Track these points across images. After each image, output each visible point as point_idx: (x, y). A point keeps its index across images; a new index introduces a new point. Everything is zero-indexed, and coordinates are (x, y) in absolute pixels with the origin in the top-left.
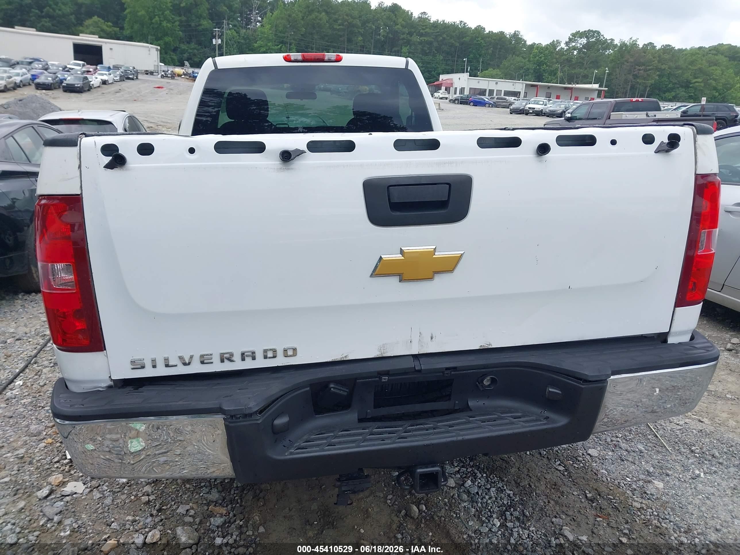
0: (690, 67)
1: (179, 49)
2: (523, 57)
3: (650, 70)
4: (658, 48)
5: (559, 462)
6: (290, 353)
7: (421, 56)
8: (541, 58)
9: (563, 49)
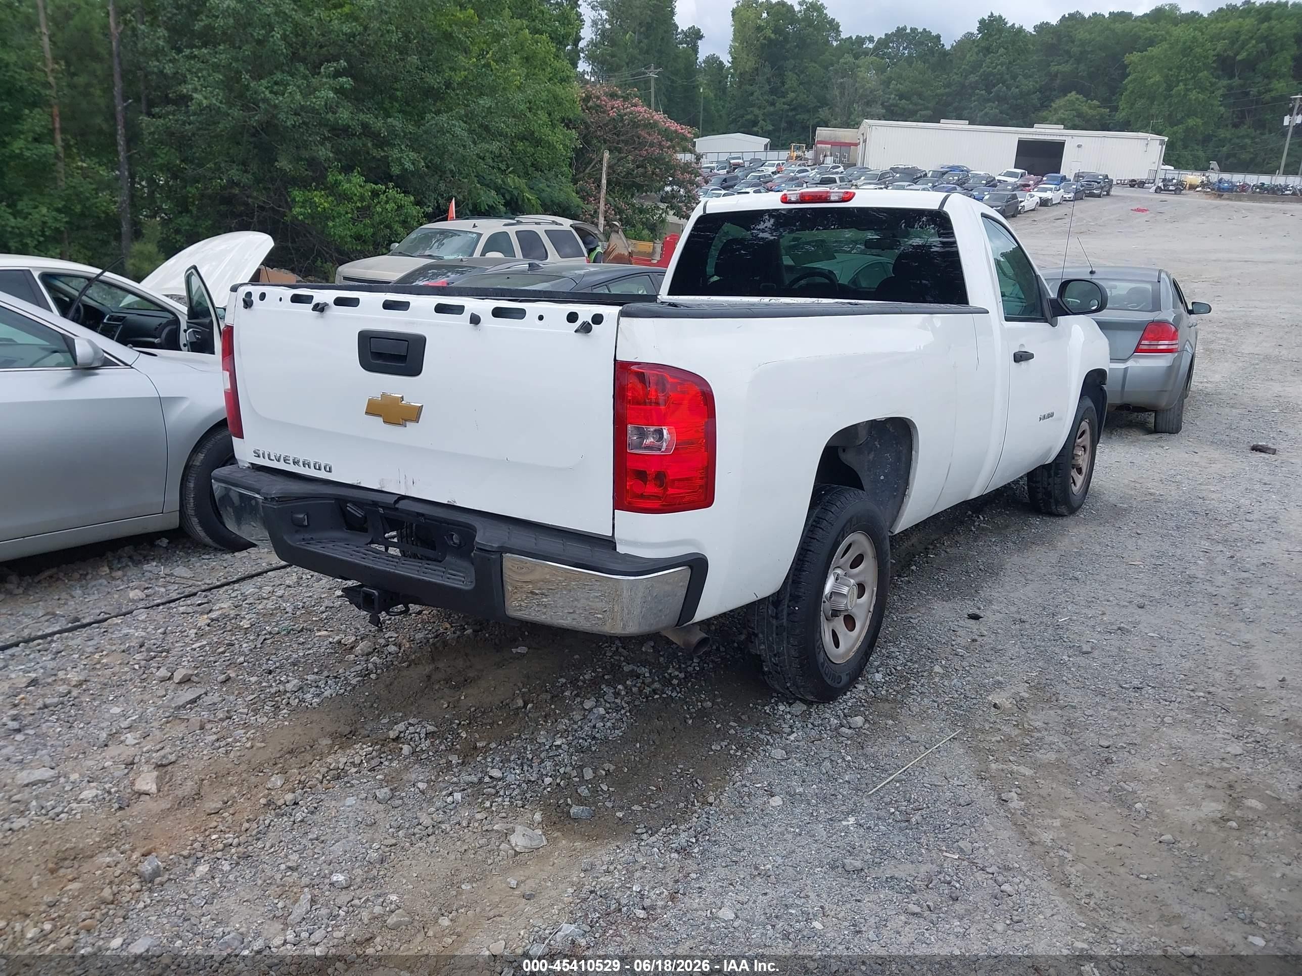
1: (1214, 139)
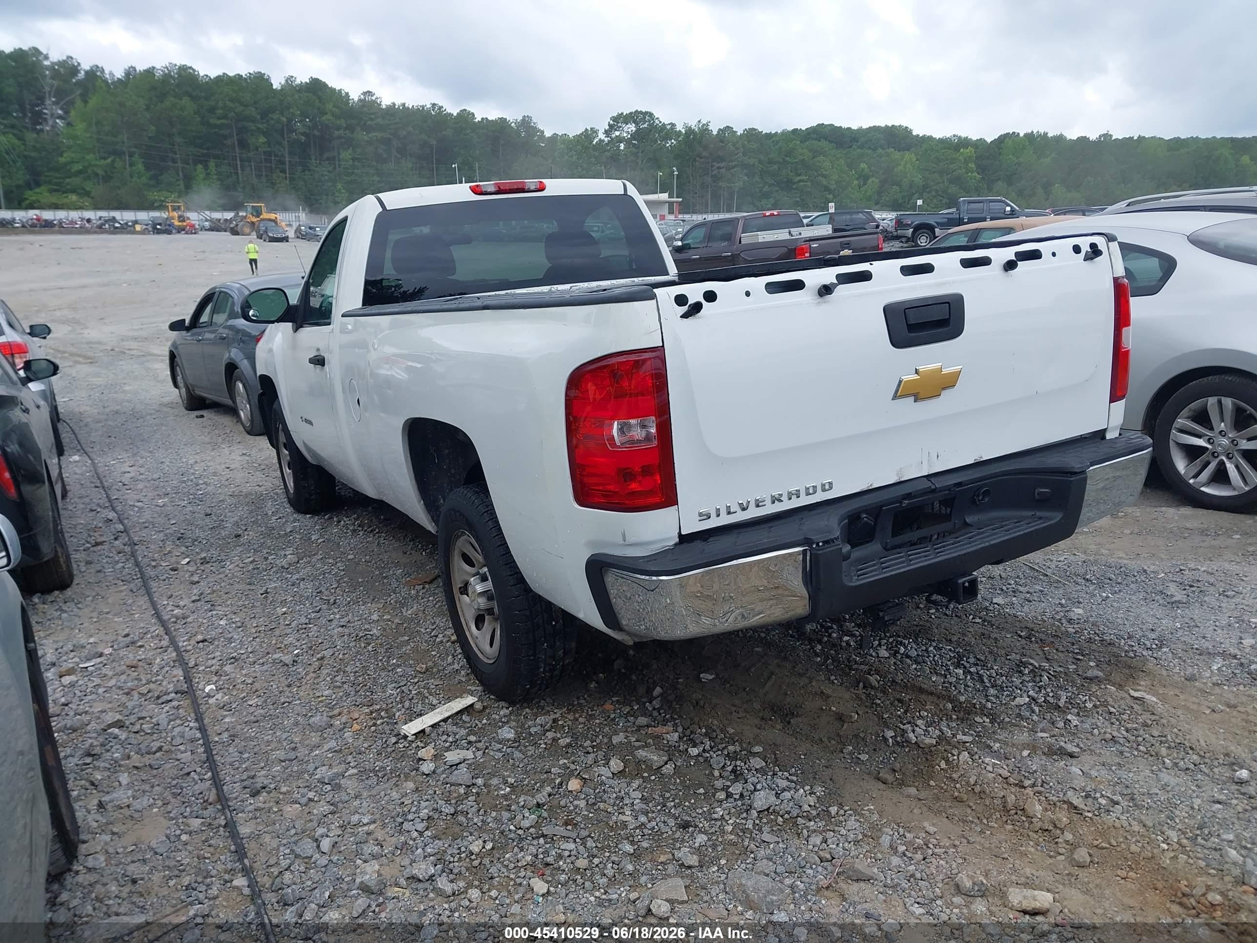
0: (788, 159)
2: (542, 157)
3: (733, 167)
4: (739, 134)
5: (971, 617)
6: (827, 487)
7: (375, 164)
8: (571, 157)
9: (603, 141)
